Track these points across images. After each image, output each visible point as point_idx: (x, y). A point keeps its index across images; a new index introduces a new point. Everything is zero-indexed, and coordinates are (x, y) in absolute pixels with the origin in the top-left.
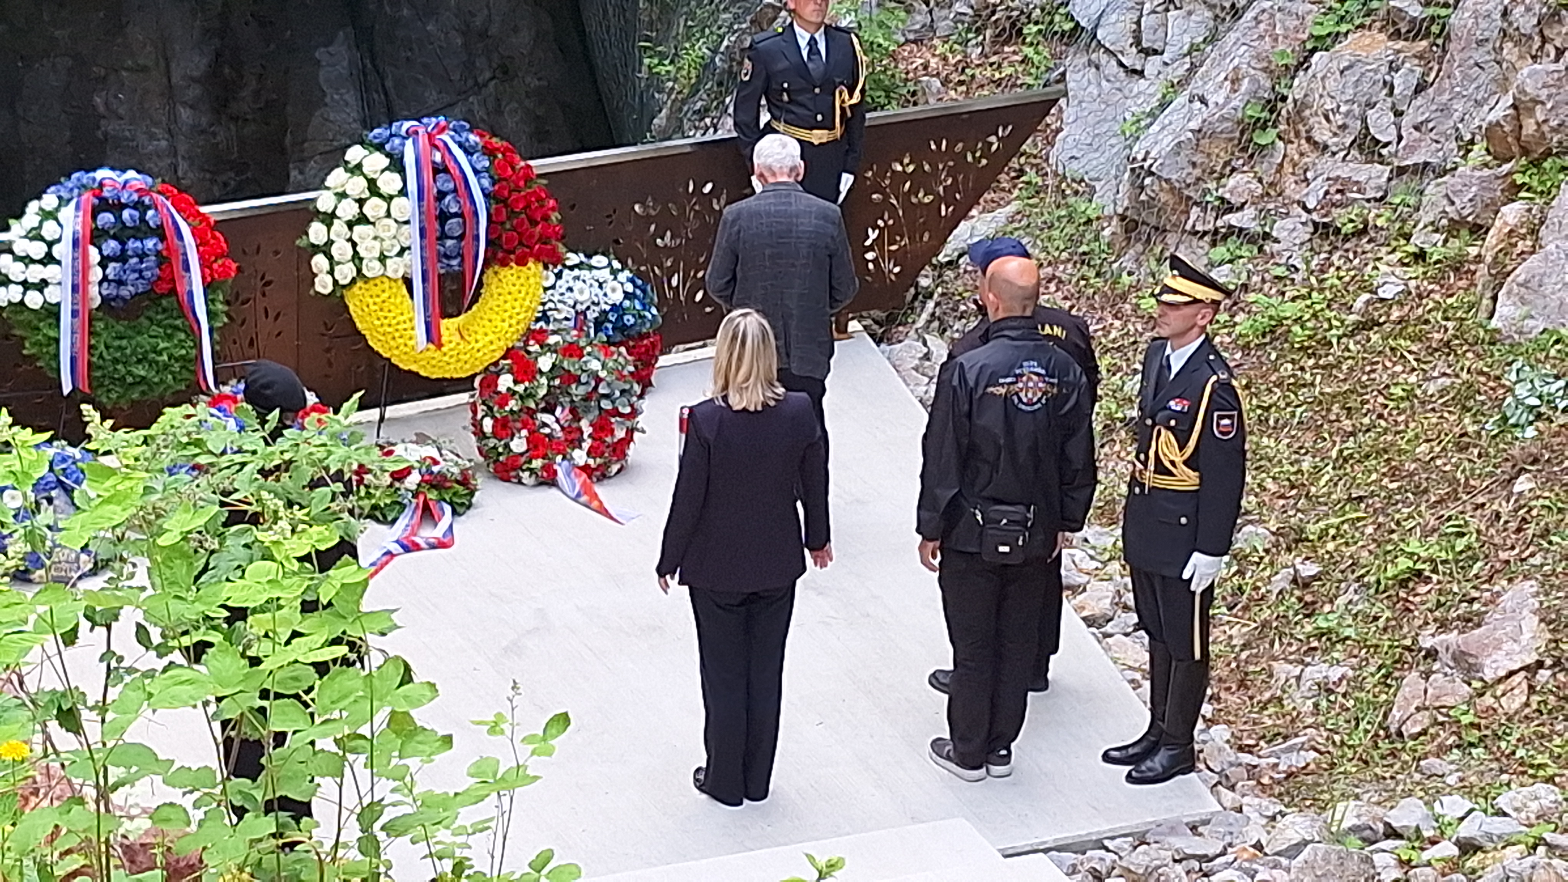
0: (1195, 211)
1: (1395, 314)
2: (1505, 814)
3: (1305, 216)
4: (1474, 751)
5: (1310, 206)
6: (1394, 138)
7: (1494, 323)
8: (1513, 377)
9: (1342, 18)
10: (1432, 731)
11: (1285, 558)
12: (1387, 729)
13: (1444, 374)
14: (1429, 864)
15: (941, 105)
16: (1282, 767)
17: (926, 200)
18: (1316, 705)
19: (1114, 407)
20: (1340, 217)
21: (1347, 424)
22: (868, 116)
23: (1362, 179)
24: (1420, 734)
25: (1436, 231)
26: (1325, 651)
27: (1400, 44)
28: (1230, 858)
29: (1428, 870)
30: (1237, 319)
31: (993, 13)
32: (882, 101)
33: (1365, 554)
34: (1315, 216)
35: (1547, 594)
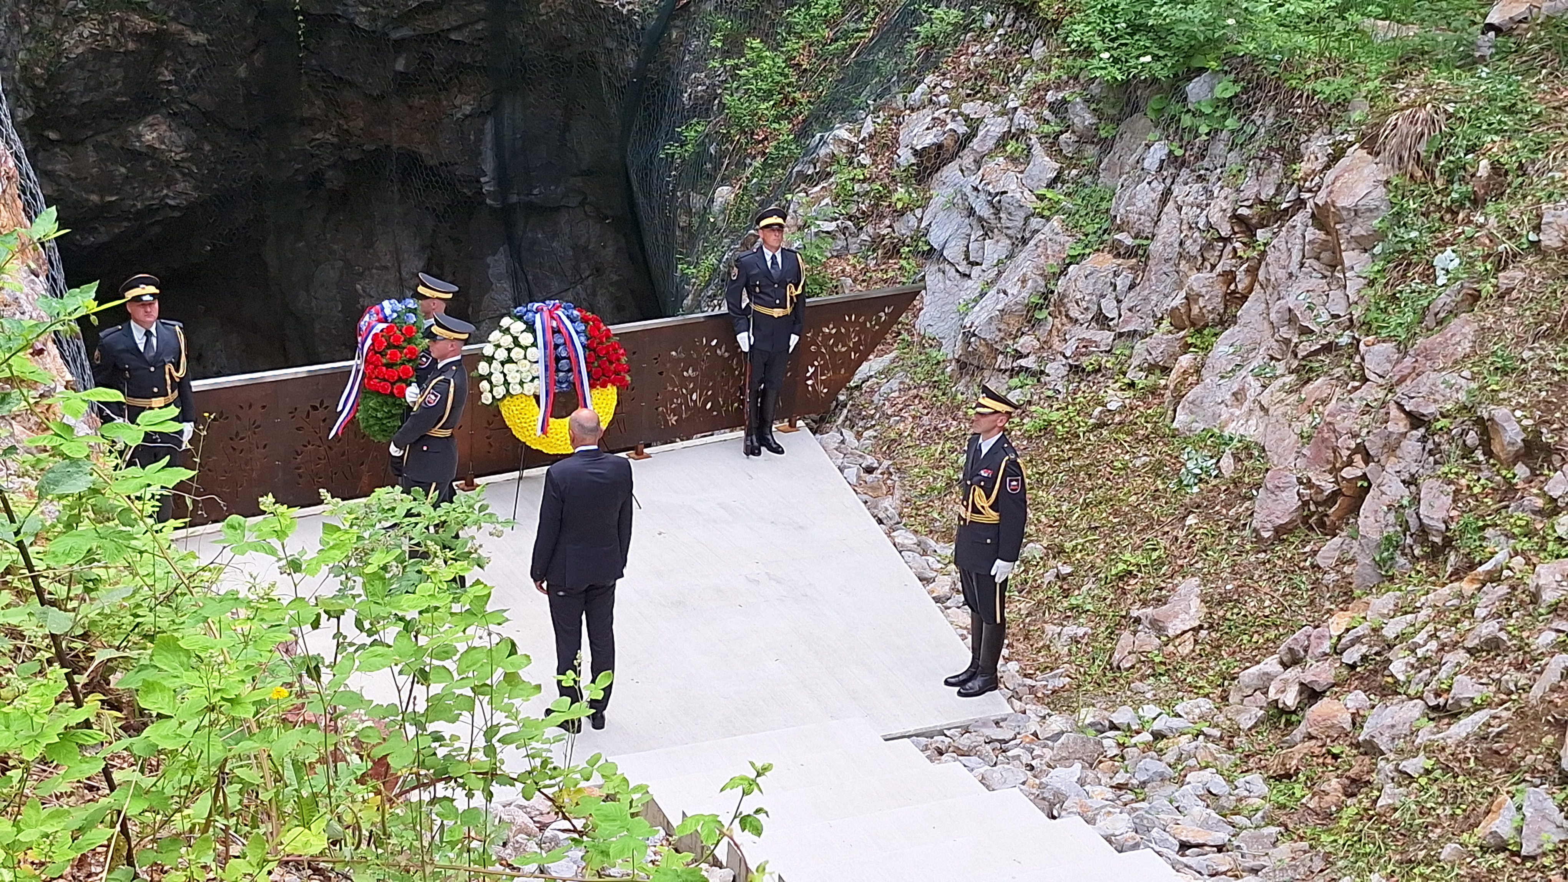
0: (1000, 358)
1: (1117, 419)
2: (1180, 716)
3: (1064, 361)
4: (1162, 678)
5: (1068, 355)
6: (1116, 315)
7: (1175, 425)
8: (1186, 457)
9: (1086, 246)
10: (1138, 666)
11: (1051, 562)
12: (1111, 665)
13: (1145, 455)
14: (1135, 745)
15: (852, 294)
16: (1049, 687)
17: (844, 349)
18: (1070, 650)
19: (952, 472)
20: (1086, 362)
21: (1088, 483)
22: (807, 300)
23: (1098, 339)
24: (1131, 668)
25: (1141, 370)
26: (1075, 618)
27: (1120, 261)
28: (1018, 741)
29: (1134, 749)
30: (1025, 421)
31: (883, 240)
32: (818, 291)
33: (1099, 560)
34: (1070, 361)
35: (1205, 585)
